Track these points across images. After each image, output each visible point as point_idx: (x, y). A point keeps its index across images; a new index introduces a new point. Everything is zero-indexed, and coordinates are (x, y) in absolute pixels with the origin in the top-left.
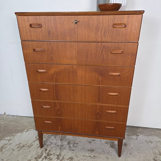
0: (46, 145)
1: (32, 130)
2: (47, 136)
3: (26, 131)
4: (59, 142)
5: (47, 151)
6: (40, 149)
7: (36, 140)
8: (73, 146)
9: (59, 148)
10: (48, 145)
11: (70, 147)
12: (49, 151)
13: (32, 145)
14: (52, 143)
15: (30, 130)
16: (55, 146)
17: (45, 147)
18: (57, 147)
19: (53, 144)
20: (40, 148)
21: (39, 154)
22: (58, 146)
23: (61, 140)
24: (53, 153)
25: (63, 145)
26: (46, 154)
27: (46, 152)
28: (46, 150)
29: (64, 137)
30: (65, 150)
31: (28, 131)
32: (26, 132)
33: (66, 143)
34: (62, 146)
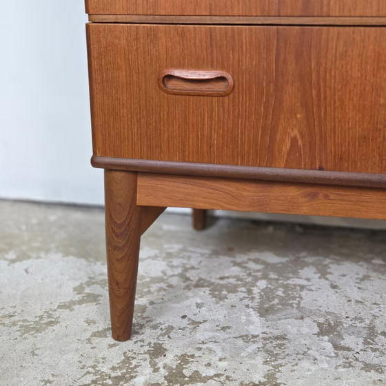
0: (155, 327)
1: (56, 257)
2: (161, 289)
3: (11, 255)
4: (249, 322)
5: (170, 359)
6: (111, 346)
7: (80, 302)
8: (366, 342)
9: (254, 346)
10: (170, 328)
11: (349, 349)
12: (184, 359)
13: (51, 323)
14: (196, 324)
15: (39, 257)
16: (221, 335)
17: (148, 336)
18: (240, 342)
19: (206, 325)
20: (111, 340)
21: (105, 369)
22: (248, 338)
23: (264, 312)
24: (211, 372)
25: (283, 338)
26: (156, 370)
27: (161, 362)
28: (158, 351)
29: (281, 299)
30: (306, 364)
31: (22, 257)
32: (13, 261)
33: (308, 327)
34: (277, 338)
